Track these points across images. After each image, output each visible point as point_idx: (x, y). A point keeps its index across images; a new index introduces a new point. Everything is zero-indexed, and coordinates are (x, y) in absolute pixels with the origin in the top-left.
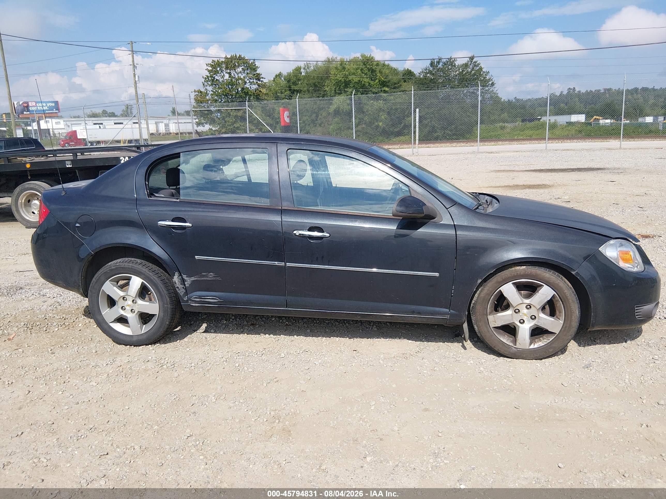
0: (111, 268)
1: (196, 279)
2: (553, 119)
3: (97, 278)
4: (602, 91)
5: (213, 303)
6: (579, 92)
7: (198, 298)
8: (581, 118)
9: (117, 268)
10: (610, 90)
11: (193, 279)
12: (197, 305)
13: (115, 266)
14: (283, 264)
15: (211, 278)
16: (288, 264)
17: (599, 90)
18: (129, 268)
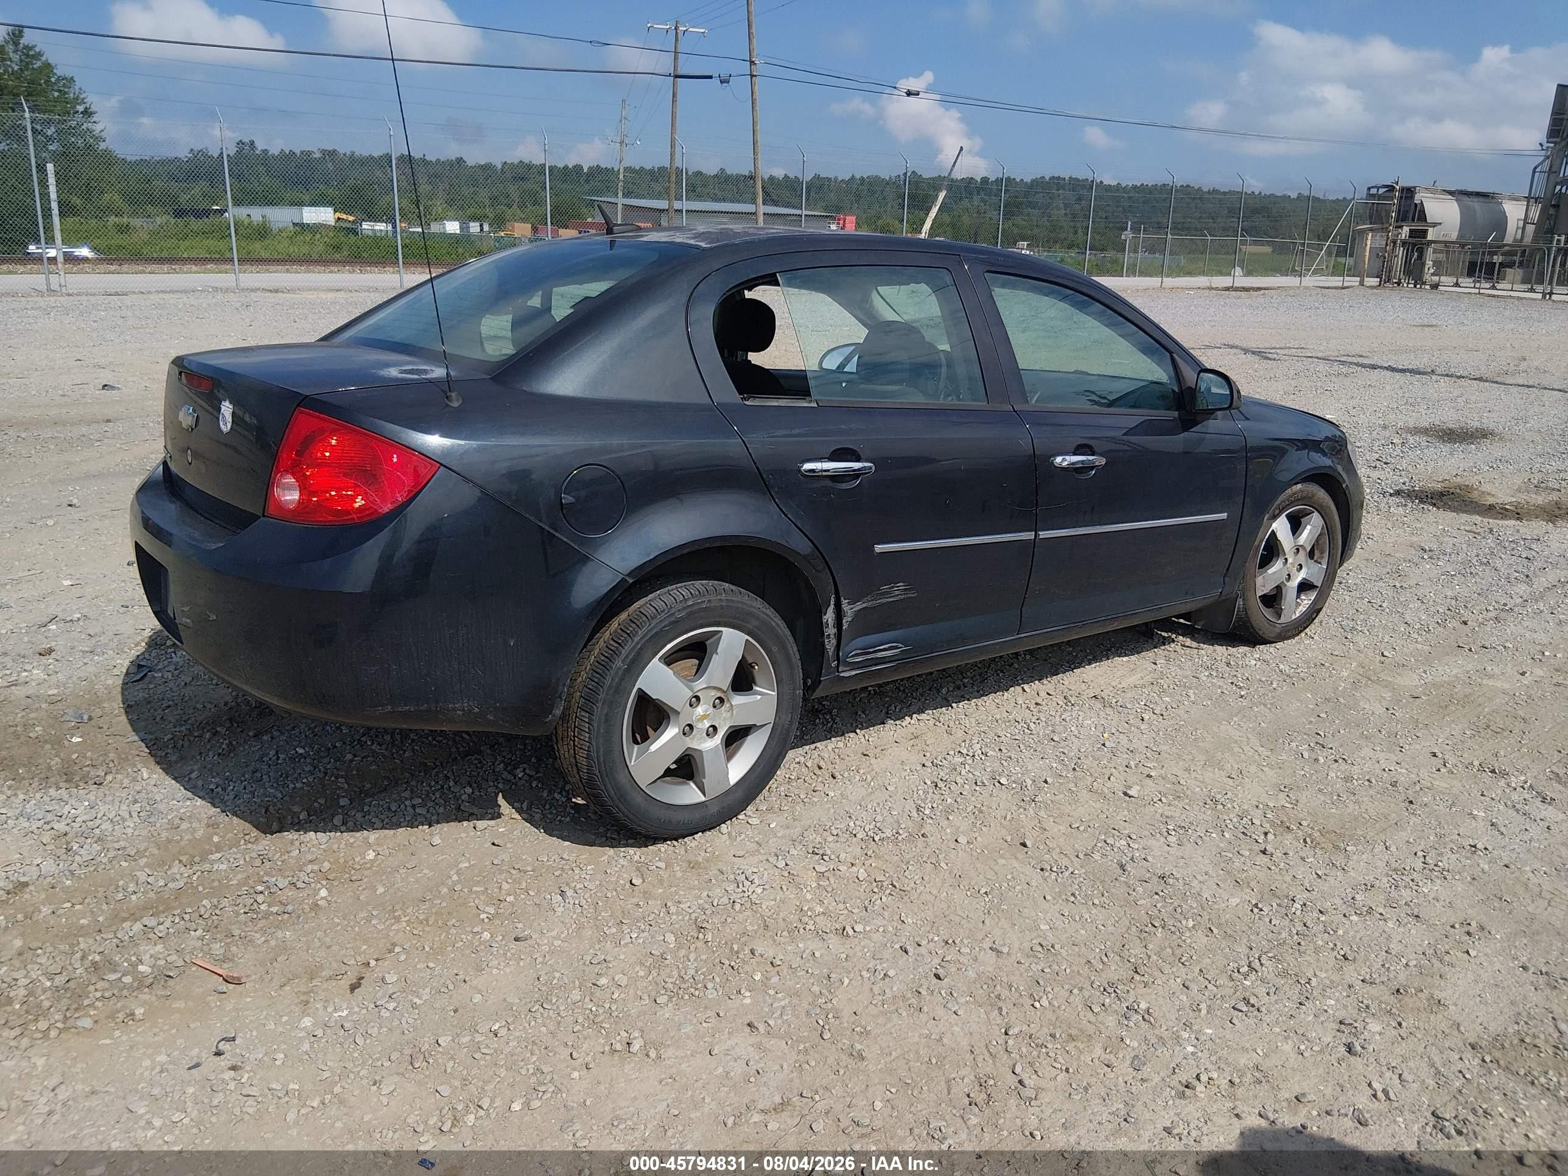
0: (673, 619)
1: (864, 605)
2: (242, 212)
3: (631, 657)
4: (318, 155)
5: (887, 660)
6: (265, 151)
7: (862, 654)
8: (324, 215)
9: (689, 614)
10: (332, 153)
11: (859, 606)
12: (853, 673)
13: (684, 608)
14: (1029, 536)
15: (898, 595)
16: (1043, 534)
17: (309, 153)
18: (722, 607)
